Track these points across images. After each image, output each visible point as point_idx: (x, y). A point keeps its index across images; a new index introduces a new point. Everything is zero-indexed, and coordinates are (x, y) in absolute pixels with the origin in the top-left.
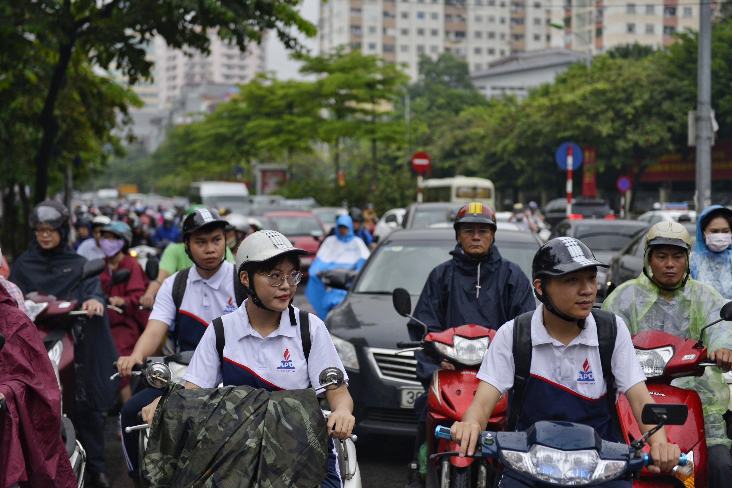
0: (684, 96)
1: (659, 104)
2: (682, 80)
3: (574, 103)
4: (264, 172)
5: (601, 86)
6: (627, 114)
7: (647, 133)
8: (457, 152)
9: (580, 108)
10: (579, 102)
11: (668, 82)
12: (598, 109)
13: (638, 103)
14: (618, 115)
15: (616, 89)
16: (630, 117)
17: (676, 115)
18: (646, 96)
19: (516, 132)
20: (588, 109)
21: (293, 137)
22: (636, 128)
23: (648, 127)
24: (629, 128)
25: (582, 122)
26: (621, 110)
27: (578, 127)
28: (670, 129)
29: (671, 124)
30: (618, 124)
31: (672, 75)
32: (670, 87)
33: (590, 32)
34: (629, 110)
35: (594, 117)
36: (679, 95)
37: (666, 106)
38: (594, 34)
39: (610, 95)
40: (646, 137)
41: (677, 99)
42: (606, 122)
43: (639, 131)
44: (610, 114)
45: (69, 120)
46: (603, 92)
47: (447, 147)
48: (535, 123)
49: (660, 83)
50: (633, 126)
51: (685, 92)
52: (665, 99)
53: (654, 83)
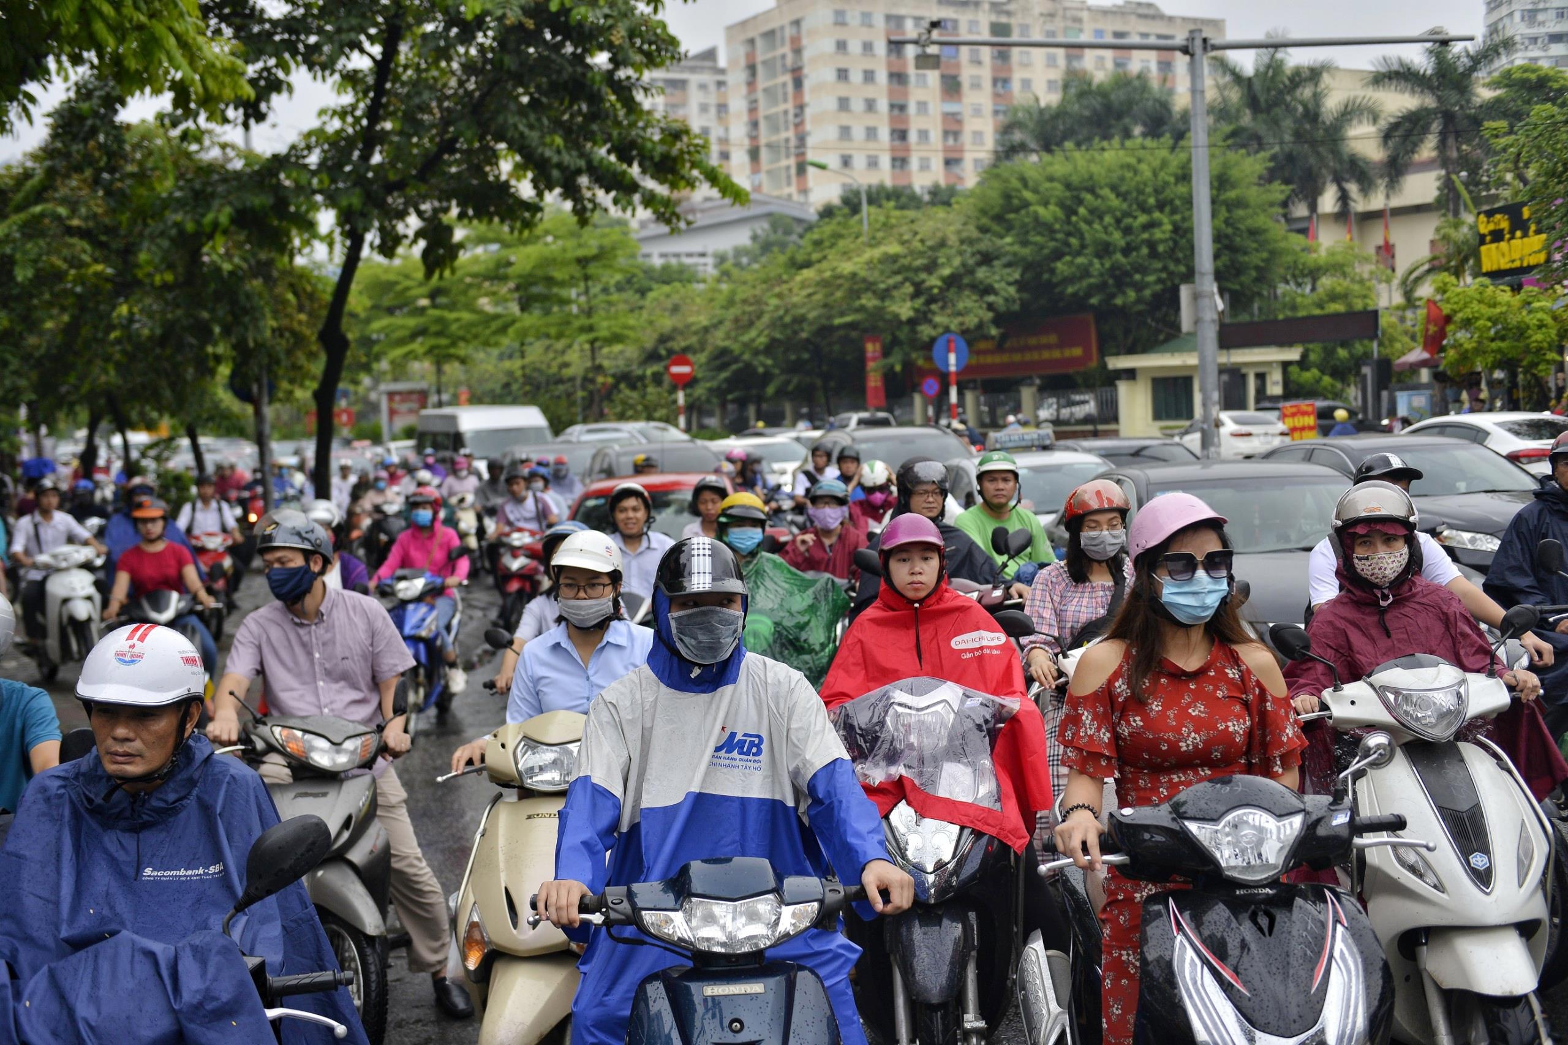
0: (1004, 260)
1: (971, 272)
2: (1002, 237)
3: (854, 275)
4: (391, 395)
5: (894, 248)
6: (932, 288)
7: (960, 314)
8: (663, 352)
9: (864, 280)
10: (863, 273)
11: (979, 240)
12: (891, 281)
13: (946, 272)
14: (919, 290)
15: (912, 253)
16: (936, 291)
17: (996, 286)
18: (957, 262)
19: (766, 319)
20: (874, 283)
21: (444, 341)
22: (943, 308)
23: (961, 305)
24: (934, 307)
25: (869, 301)
26: (923, 282)
27: (862, 309)
28: (990, 307)
29: (991, 298)
30: (919, 302)
31: (984, 230)
32: (985, 245)
33: (788, 168)
34: (933, 281)
35: (885, 295)
36: (997, 258)
37: (981, 273)
38: (793, 171)
39: (905, 262)
40: (960, 319)
41: (996, 263)
42: (904, 300)
43: (949, 311)
44: (909, 289)
45: (287, 334)
46: (894, 258)
47: (649, 345)
48: (795, 306)
49: (970, 242)
50: (940, 304)
51: (1006, 254)
52: (979, 264)
53: (962, 242)
